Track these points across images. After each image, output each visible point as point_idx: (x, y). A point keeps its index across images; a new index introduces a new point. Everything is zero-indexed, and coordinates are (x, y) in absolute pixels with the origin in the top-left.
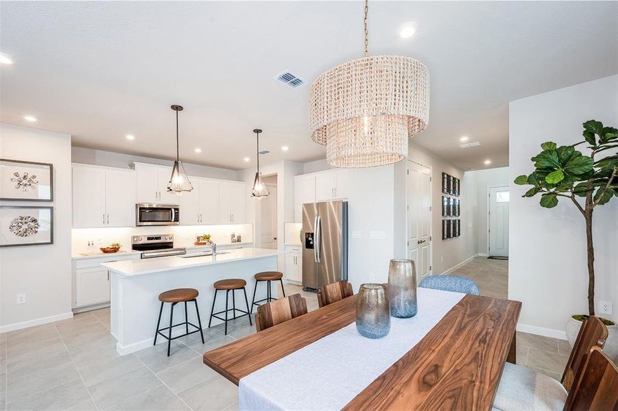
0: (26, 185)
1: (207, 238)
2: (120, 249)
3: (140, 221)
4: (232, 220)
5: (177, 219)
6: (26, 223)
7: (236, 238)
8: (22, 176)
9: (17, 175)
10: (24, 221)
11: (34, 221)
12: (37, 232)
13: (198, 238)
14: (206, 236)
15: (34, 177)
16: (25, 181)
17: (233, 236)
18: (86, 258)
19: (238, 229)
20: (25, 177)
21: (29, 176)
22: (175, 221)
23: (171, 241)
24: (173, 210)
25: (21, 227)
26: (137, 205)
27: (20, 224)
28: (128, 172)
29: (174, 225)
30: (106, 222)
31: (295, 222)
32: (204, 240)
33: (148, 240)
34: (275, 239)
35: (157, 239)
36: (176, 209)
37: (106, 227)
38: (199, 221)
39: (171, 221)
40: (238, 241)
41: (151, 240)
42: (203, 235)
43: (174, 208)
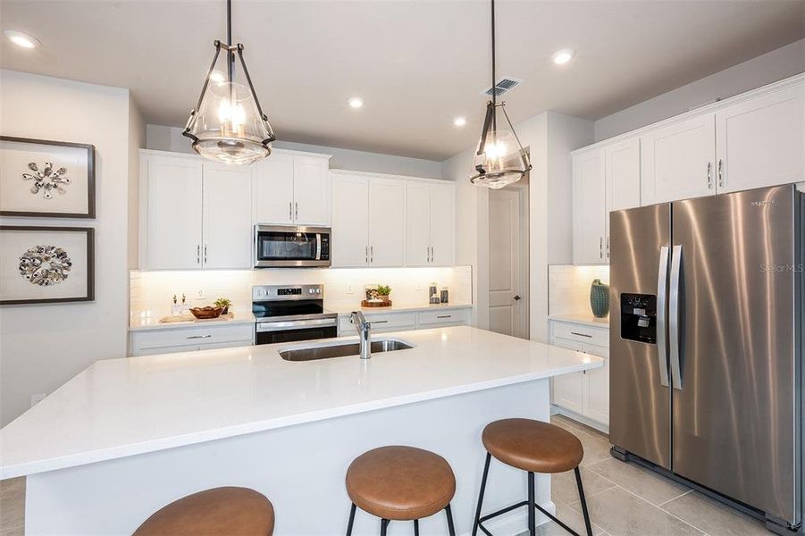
0: (48, 185)
1: (384, 292)
2: (229, 311)
3: (260, 259)
4: (430, 259)
5: (326, 255)
6: (47, 259)
7: (438, 295)
8: (41, 168)
9: (32, 166)
10: (44, 255)
11: (62, 255)
12: (65, 277)
13: (369, 293)
14: (383, 289)
15: (62, 171)
16: (46, 179)
17: (433, 290)
19: (442, 277)
20: (47, 170)
21: (55, 170)
22: (321, 259)
23: (319, 297)
24: (318, 237)
25: (38, 266)
26: (253, 226)
27: (37, 261)
29: (322, 267)
30: (202, 258)
31: (574, 262)
32: (379, 298)
33: (279, 294)
34: (517, 298)
35: (294, 293)
36: (326, 236)
37: (202, 269)
38: (369, 260)
39: (315, 259)
40: (442, 302)
41: (285, 294)
42: (377, 288)
43: (321, 235)
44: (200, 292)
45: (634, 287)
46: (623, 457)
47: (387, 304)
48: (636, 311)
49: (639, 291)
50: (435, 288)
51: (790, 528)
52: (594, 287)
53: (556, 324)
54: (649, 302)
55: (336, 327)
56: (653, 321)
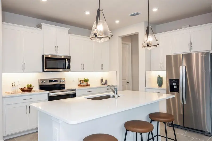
1: (86, 81)
2: (33, 89)
3: (46, 68)
4: (102, 69)
5: (69, 68)
7: (104, 82)
14: (86, 80)
17: (102, 80)
18: (11, 96)
19: (105, 75)
22: (67, 68)
23: (64, 83)
24: (66, 60)
26: (43, 56)
28: (38, 30)
29: (67, 71)
30: (24, 68)
31: (152, 70)
32: (84, 83)
33: (49, 82)
34: (128, 82)
35: (55, 82)
36: (69, 60)
37: (24, 72)
38: (82, 69)
39: (65, 68)
40: (106, 84)
41: (52, 82)
42: (83, 79)
43: (67, 59)
44: (18, 82)
45: (173, 77)
46: (171, 126)
47: (88, 85)
48: (174, 84)
49: (174, 78)
50: (103, 79)
51: (209, 134)
52: (158, 77)
53: (148, 89)
54: (177, 81)
55: (75, 94)
56: (178, 86)
